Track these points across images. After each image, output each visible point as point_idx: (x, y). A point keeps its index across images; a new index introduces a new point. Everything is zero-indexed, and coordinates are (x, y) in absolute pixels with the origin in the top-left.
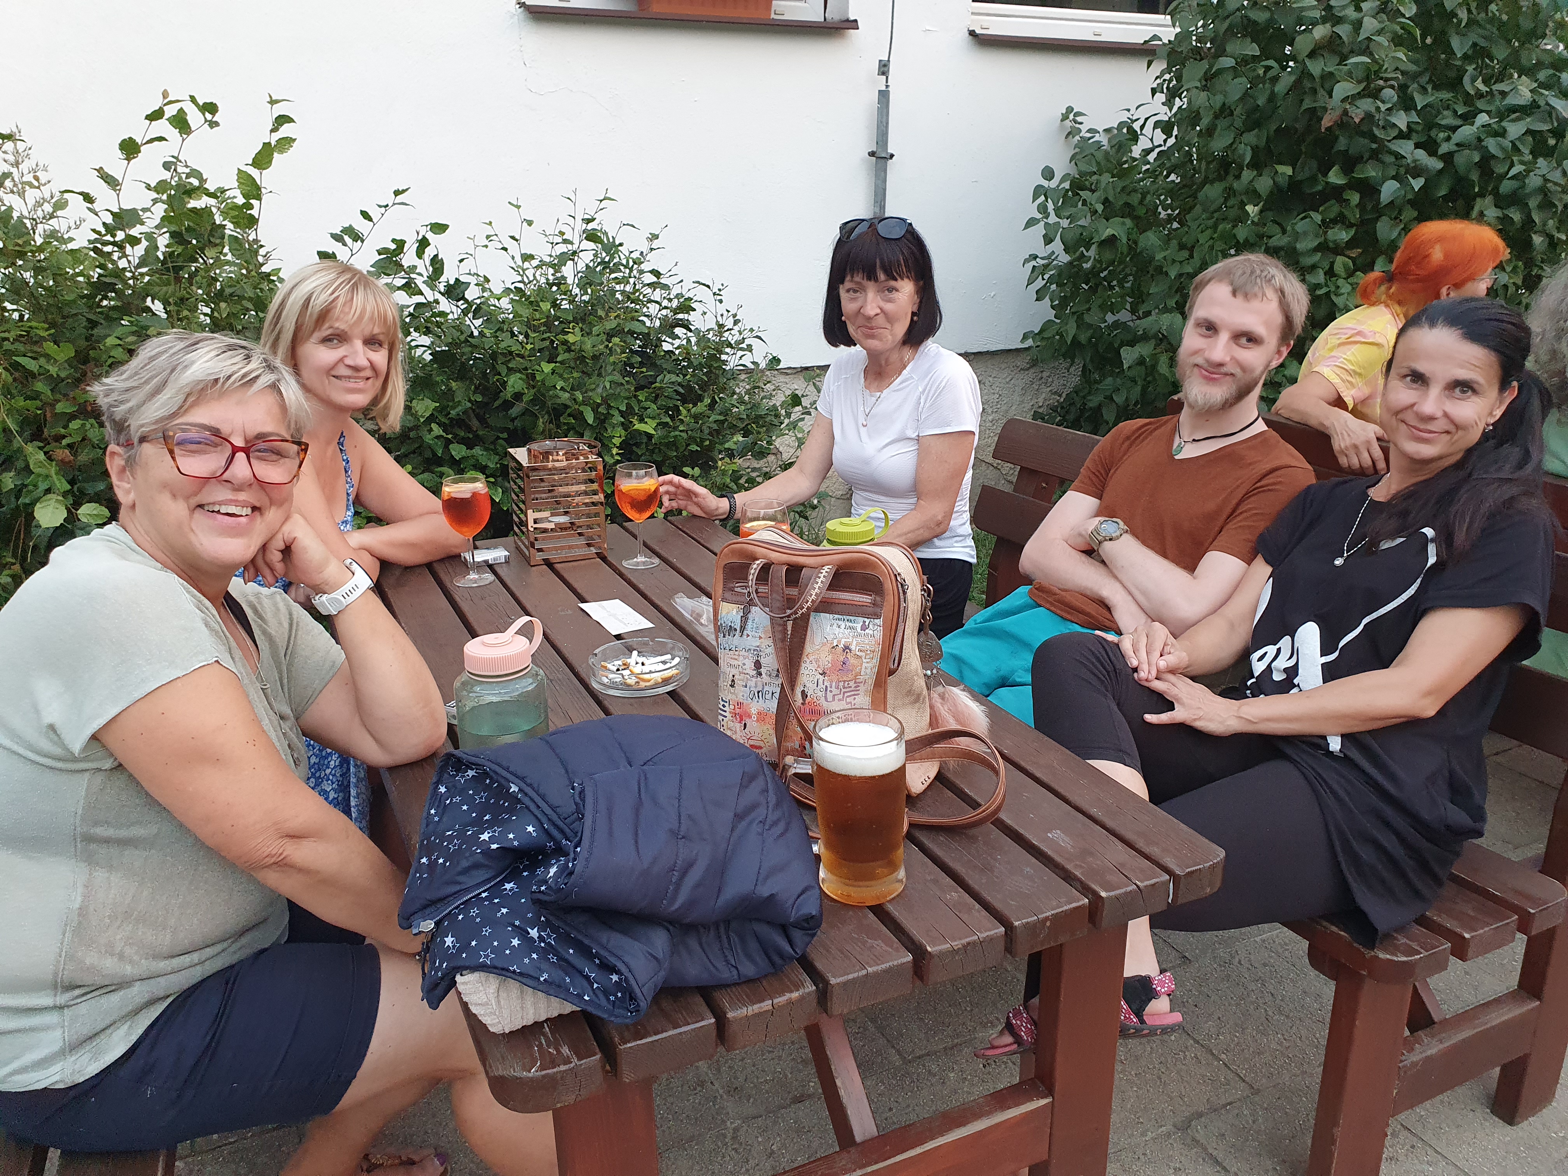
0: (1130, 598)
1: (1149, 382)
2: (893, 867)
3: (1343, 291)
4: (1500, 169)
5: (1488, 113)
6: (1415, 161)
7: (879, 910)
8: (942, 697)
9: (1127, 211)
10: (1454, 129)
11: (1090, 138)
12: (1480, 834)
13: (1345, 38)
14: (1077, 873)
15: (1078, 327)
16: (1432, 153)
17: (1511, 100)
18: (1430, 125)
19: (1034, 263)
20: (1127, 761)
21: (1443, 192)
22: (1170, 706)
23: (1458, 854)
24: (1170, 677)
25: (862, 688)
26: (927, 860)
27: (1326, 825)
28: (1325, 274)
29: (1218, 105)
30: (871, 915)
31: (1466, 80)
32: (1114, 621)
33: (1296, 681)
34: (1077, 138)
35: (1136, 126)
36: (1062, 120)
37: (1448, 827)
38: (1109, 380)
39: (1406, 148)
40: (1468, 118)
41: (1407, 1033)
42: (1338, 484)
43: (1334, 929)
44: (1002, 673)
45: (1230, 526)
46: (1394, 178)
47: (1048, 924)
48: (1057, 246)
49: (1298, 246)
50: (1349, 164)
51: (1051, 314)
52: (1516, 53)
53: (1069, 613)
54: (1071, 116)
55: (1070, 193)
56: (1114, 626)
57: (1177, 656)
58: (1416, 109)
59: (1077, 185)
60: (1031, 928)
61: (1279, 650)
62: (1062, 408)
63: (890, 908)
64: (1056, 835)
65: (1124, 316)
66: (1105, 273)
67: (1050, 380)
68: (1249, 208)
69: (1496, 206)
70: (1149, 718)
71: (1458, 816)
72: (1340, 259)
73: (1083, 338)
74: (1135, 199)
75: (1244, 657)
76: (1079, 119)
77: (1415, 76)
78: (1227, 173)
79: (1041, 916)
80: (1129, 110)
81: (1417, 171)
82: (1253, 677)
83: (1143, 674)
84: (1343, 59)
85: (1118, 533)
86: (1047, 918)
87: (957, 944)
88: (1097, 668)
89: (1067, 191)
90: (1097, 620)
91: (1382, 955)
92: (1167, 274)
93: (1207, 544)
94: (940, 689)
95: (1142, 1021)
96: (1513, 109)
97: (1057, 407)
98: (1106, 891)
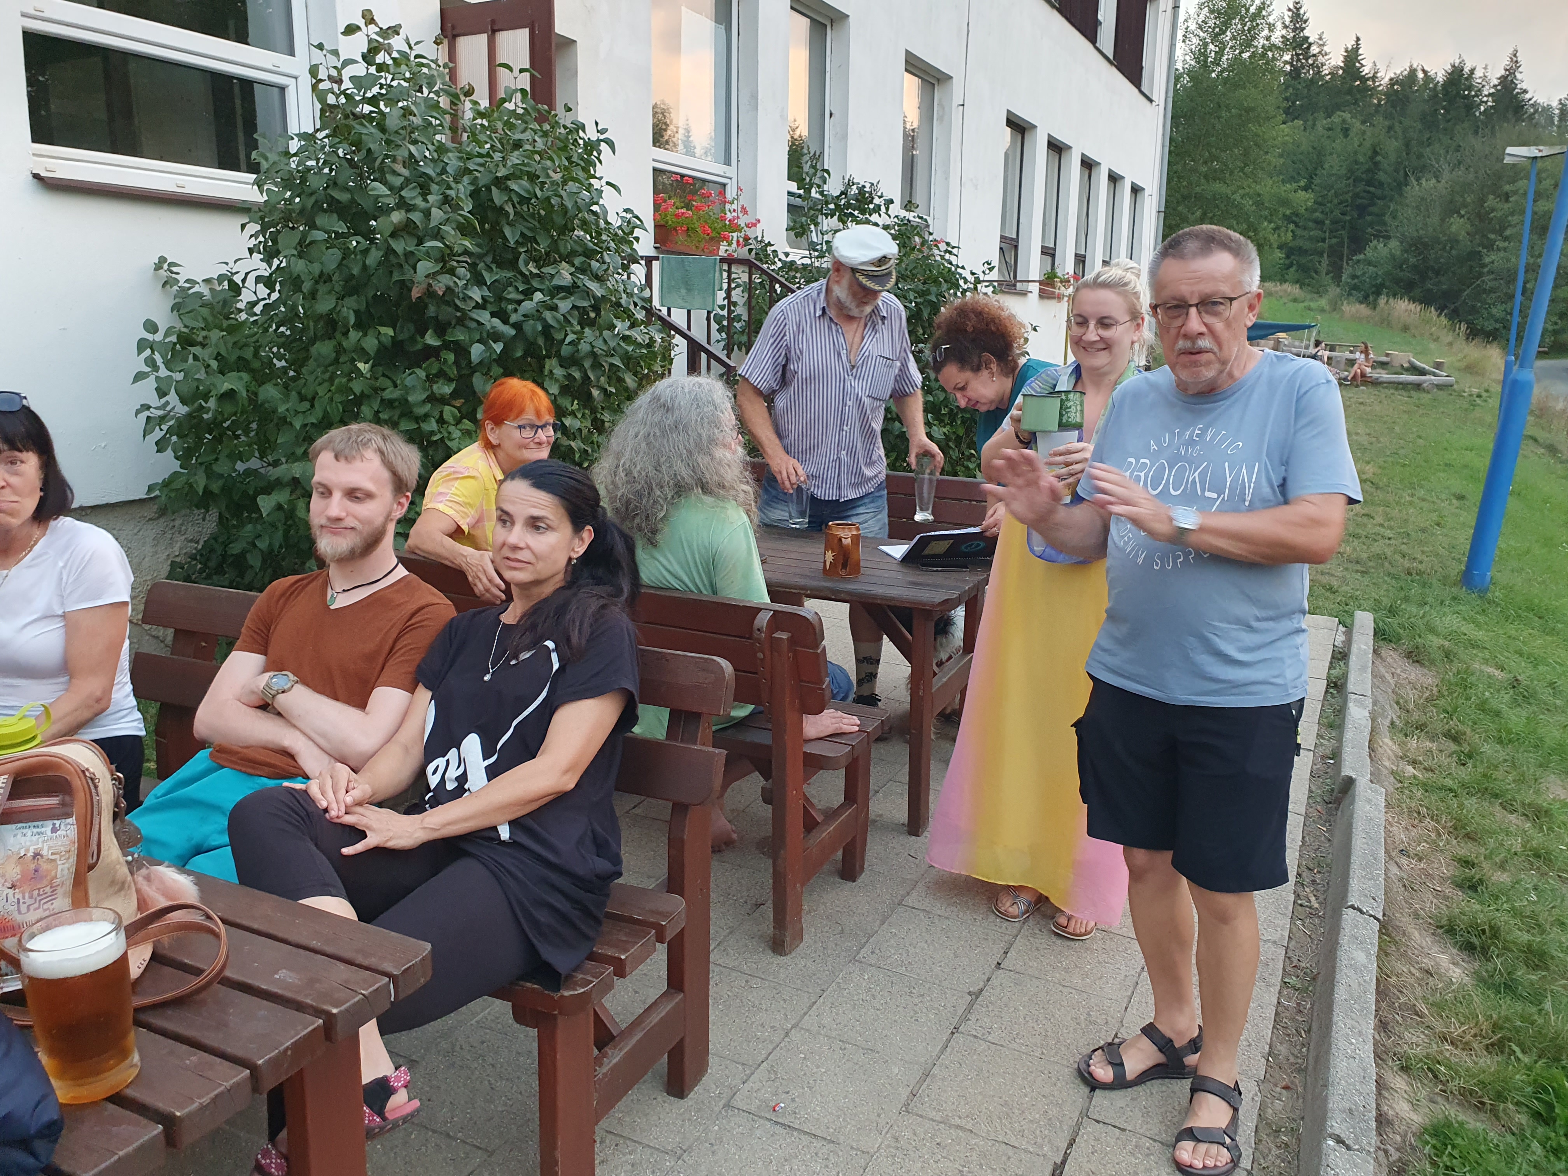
0: (311, 743)
1: (290, 526)
2: (124, 1054)
3: (454, 436)
4: (559, 336)
5: (541, 290)
6: (493, 327)
7: (118, 1099)
8: (148, 879)
9: (242, 365)
10: (519, 302)
11: (190, 288)
12: (620, 874)
13: (418, 223)
14: (309, 1001)
15: (208, 478)
16: (505, 321)
17: (556, 282)
18: (500, 299)
19: (147, 413)
20: (333, 892)
21: (519, 354)
22: (362, 835)
23: (607, 895)
24: (358, 809)
25: (60, 891)
26: (157, 1036)
27: (510, 903)
28: (437, 422)
29: (317, 273)
30: (111, 1107)
31: (521, 262)
32: (301, 768)
33: (466, 787)
34: (176, 288)
35: (238, 279)
36: (155, 270)
37: (598, 876)
38: (249, 527)
39: (484, 316)
40: (528, 294)
41: (596, 1052)
42: (475, 615)
43: (529, 985)
44: (194, 842)
45: (391, 662)
46: (479, 341)
47: (289, 1053)
48: (172, 398)
49: (410, 399)
50: (441, 329)
51: (176, 465)
52: (555, 242)
53: (254, 768)
54: (166, 266)
55: (178, 346)
56: (301, 772)
57: (362, 788)
58: (486, 284)
59: (186, 341)
60: (274, 1063)
61: (448, 761)
62: (202, 555)
63: (130, 1092)
64: (282, 974)
65: (254, 463)
66: (228, 423)
67: (183, 528)
68: (361, 366)
69: (561, 366)
70: (346, 851)
71: (602, 865)
72: (447, 409)
73: (215, 487)
74: (248, 353)
75: (421, 774)
76: (174, 269)
77: (481, 257)
78: (335, 330)
79: (282, 1048)
80: (227, 264)
81: (496, 337)
82: (429, 791)
83: (333, 813)
84: (420, 242)
85: (289, 685)
86: (287, 1049)
87: (206, 1100)
88: (290, 815)
89: (175, 344)
90: (284, 770)
91: (566, 993)
92: (291, 424)
93: (373, 680)
94: (144, 871)
95: (384, 1118)
96: (560, 289)
97: (195, 555)
98: (337, 1007)
